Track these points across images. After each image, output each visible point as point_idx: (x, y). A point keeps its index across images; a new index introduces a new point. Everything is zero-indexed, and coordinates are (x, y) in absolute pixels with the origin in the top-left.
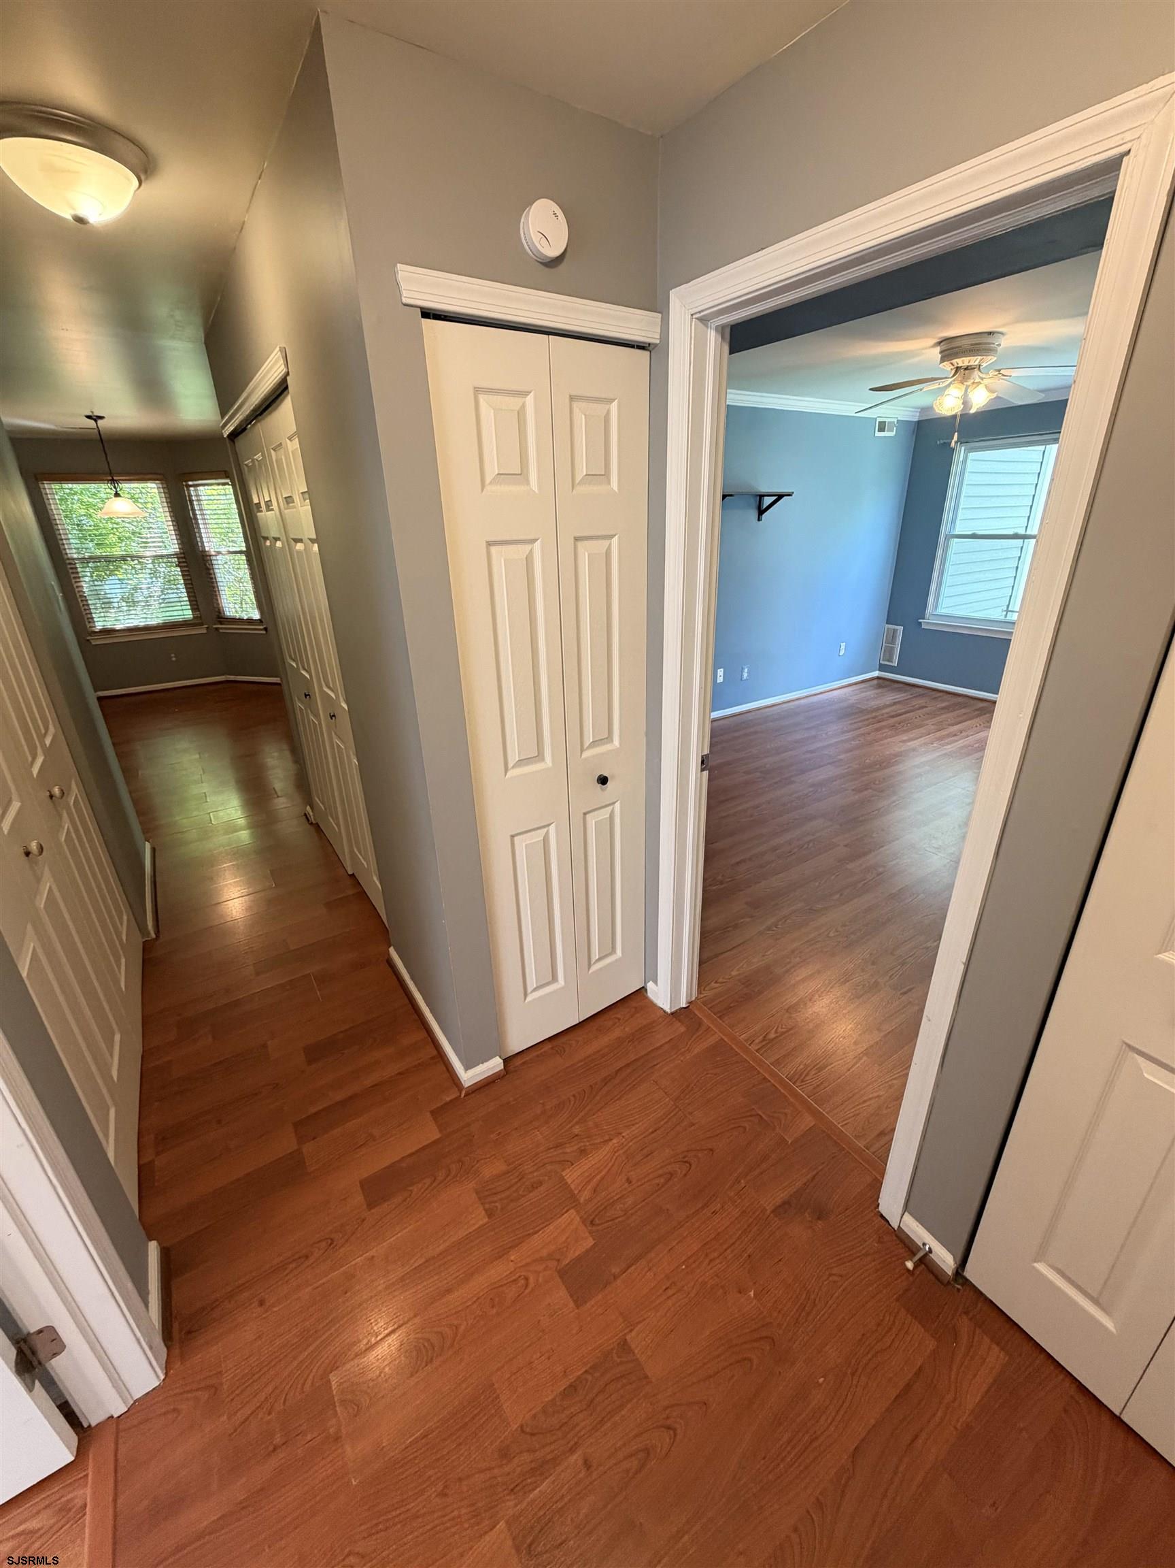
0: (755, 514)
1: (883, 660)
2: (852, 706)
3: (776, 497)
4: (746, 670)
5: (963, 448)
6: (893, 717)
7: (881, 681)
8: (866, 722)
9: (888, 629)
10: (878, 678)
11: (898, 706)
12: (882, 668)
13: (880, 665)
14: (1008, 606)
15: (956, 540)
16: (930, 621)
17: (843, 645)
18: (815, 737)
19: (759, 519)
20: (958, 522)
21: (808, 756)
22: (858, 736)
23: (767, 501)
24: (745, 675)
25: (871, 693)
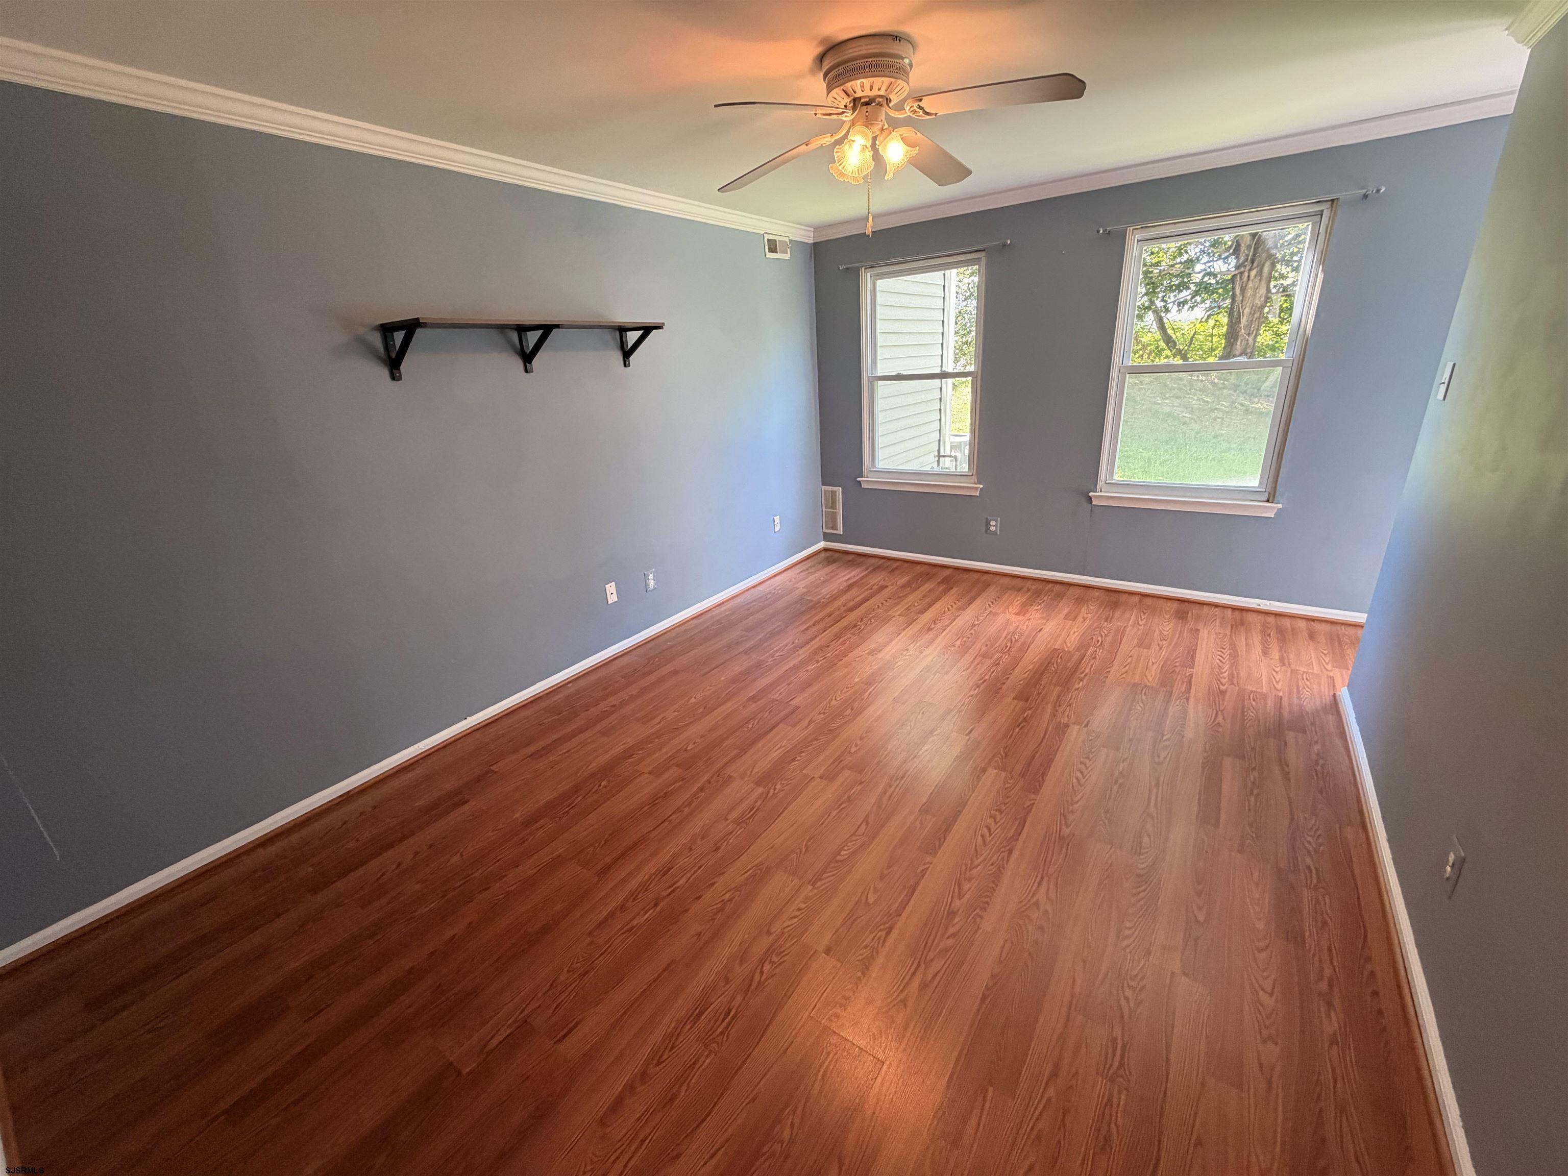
0: (618, 356)
1: (826, 528)
2: (801, 599)
3: (641, 332)
4: (651, 577)
5: (869, 274)
6: (851, 610)
7: (828, 554)
8: (822, 625)
9: (825, 491)
10: (826, 550)
11: (854, 592)
12: (827, 537)
13: (825, 533)
14: (939, 451)
15: (880, 383)
16: (868, 480)
17: (777, 519)
18: (759, 665)
19: (626, 365)
20: (878, 362)
21: (753, 707)
22: (815, 653)
23: (632, 337)
24: (652, 584)
25: (821, 574)
